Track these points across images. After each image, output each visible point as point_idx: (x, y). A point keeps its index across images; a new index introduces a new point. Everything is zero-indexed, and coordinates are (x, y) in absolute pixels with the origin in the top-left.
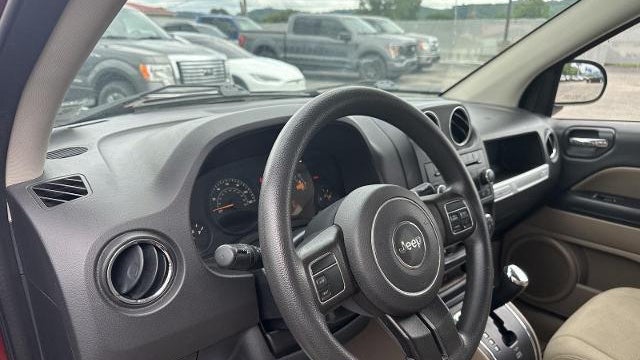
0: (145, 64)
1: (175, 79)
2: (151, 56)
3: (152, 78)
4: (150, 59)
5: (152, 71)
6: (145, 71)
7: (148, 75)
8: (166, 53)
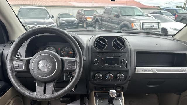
0: (133, 23)
1: (141, 28)
2: (135, 21)
3: (134, 27)
4: (135, 22)
5: (135, 25)
6: (133, 25)
7: (133, 26)
8: (140, 20)
